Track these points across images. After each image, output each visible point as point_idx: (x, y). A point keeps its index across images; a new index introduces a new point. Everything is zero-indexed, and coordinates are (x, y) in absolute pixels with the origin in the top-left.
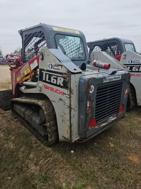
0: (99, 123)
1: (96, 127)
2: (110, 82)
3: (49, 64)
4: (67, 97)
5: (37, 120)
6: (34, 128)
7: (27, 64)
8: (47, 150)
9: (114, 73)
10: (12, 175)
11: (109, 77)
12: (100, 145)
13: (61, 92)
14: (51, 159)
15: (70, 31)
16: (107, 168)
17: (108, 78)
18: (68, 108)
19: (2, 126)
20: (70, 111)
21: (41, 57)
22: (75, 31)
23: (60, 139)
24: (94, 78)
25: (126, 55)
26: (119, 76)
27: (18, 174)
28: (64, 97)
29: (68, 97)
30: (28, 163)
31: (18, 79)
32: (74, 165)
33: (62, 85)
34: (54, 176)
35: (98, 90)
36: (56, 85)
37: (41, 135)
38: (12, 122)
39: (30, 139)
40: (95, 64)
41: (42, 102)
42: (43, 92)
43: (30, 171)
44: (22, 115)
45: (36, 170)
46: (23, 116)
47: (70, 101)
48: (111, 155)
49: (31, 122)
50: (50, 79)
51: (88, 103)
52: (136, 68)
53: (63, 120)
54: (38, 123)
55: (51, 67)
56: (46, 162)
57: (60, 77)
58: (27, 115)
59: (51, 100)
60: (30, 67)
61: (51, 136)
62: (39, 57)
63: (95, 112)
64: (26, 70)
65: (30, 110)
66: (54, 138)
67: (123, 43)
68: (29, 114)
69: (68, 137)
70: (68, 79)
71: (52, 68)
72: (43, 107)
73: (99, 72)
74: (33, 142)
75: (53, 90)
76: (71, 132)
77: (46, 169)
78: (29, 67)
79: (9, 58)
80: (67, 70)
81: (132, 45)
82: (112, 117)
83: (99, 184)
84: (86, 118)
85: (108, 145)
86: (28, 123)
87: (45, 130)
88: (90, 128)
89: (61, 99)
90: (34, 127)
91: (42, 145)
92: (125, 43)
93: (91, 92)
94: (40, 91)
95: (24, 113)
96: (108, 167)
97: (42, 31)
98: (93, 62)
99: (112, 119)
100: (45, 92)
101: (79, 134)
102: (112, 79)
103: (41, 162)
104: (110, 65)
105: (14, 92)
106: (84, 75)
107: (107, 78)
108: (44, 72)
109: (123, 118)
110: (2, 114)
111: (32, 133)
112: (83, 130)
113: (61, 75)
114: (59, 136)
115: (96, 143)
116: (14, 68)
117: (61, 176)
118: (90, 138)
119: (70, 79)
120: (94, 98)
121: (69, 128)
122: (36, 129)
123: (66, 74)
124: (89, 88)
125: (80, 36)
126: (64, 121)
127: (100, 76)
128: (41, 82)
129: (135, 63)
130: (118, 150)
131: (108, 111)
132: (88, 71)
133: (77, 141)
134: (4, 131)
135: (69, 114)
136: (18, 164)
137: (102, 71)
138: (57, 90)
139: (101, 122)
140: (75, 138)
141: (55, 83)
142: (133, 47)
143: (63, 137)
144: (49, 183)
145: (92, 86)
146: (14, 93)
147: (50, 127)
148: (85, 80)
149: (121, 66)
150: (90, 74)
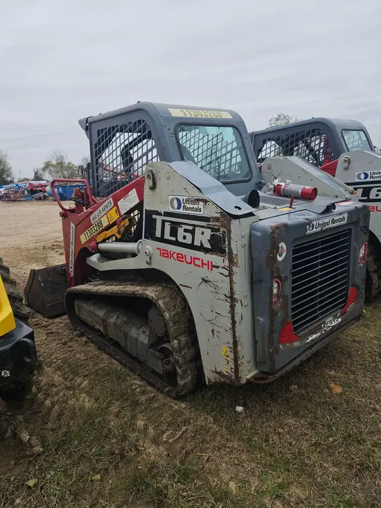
0: (301, 334)
1: (297, 344)
2: (322, 231)
3: (170, 197)
4: (223, 274)
5: (141, 336)
6: (133, 358)
7: (108, 201)
8: (176, 407)
9: (330, 209)
10: (101, 470)
11: (317, 219)
12: (306, 389)
13: (206, 263)
14: (190, 427)
15: (208, 114)
16: (333, 442)
17: (317, 222)
18: (227, 301)
19: (51, 356)
20: (232, 307)
21: (148, 183)
22: (222, 113)
23: (207, 379)
24: (286, 226)
25: (349, 160)
26: (341, 217)
27: (116, 467)
28: (214, 275)
29: (226, 273)
30: (137, 441)
31: (83, 239)
32: (249, 440)
33: (208, 246)
34: (203, 467)
35: (295, 252)
36: (192, 246)
37: (154, 372)
38: (75, 345)
39: (128, 384)
40: (277, 190)
41: (155, 289)
42: (155, 265)
43: (145, 457)
44: (98, 327)
45: (160, 456)
46: (101, 329)
47: (231, 282)
48: (339, 413)
49: (126, 342)
50: (174, 232)
51: (275, 285)
52: (378, 191)
53: (213, 331)
54: (146, 342)
55: (176, 205)
56: (178, 436)
57: (202, 227)
58: (115, 324)
59: (178, 284)
60: (118, 207)
61: (185, 372)
62: (144, 181)
63: (290, 306)
64: (106, 214)
65: (118, 313)
66: (190, 377)
67: (339, 131)
68: (119, 322)
69: (229, 371)
70: (224, 232)
71: (179, 208)
72: (160, 302)
73: (292, 210)
74: (138, 390)
75: (184, 260)
76: (236, 359)
77: (180, 452)
78: (115, 207)
79: (31, 182)
80: (219, 210)
81: (362, 133)
82: (331, 318)
83: (319, 480)
84: (272, 321)
85: (328, 388)
86: (116, 344)
87: (165, 358)
88: (281, 346)
89: (206, 279)
90: (134, 355)
91: (161, 396)
92: (345, 130)
93: (280, 259)
94: (147, 263)
95: (104, 322)
96: (335, 440)
97: (144, 121)
98: (272, 184)
99: (332, 322)
100: (162, 264)
101: (257, 364)
102: (327, 224)
103: (165, 436)
104: (315, 190)
105: (71, 271)
106: (260, 220)
107: (315, 223)
108: (159, 219)
109: (357, 318)
110: (46, 326)
111: (131, 370)
112: (267, 352)
113: (204, 224)
114: (205, 371)
115: (296, 387)
116: (72, 211)
117: (221, 467)
118: (284, 371)
119: (229, 231)
120: (287, 272)
121: (230, 348)
122: (141, 359)
123: (217, 219)
124: (275, 249)
125: (235, 124)
126: (215, 332)
127: (298, 218)
128: (149, 241)
129: (376, 179)
130: (354, 400)
131: (321, 302)
132: (264, 208)
133: (252, 380)
134: (59, 369)
135: (230, 316)
136: (112, 444)
137: (299, 205)
138: (195, 258)
139: (307, 330)
140: (248, 373)
141: (188, 241)
142: (364, 138)
143: (216, 372)
144: (195, 484)
145: (283, 245)
146: (72, 274)
147: (180, 352)
148: (263, 231)
149: (342, 190)
150: (272, 216)
